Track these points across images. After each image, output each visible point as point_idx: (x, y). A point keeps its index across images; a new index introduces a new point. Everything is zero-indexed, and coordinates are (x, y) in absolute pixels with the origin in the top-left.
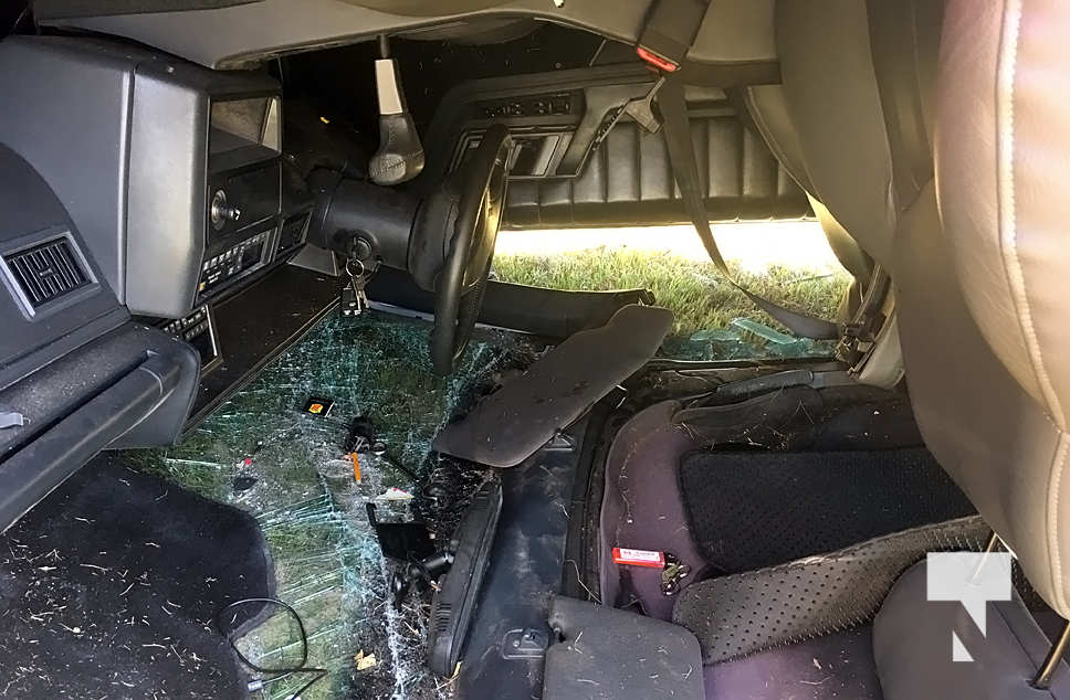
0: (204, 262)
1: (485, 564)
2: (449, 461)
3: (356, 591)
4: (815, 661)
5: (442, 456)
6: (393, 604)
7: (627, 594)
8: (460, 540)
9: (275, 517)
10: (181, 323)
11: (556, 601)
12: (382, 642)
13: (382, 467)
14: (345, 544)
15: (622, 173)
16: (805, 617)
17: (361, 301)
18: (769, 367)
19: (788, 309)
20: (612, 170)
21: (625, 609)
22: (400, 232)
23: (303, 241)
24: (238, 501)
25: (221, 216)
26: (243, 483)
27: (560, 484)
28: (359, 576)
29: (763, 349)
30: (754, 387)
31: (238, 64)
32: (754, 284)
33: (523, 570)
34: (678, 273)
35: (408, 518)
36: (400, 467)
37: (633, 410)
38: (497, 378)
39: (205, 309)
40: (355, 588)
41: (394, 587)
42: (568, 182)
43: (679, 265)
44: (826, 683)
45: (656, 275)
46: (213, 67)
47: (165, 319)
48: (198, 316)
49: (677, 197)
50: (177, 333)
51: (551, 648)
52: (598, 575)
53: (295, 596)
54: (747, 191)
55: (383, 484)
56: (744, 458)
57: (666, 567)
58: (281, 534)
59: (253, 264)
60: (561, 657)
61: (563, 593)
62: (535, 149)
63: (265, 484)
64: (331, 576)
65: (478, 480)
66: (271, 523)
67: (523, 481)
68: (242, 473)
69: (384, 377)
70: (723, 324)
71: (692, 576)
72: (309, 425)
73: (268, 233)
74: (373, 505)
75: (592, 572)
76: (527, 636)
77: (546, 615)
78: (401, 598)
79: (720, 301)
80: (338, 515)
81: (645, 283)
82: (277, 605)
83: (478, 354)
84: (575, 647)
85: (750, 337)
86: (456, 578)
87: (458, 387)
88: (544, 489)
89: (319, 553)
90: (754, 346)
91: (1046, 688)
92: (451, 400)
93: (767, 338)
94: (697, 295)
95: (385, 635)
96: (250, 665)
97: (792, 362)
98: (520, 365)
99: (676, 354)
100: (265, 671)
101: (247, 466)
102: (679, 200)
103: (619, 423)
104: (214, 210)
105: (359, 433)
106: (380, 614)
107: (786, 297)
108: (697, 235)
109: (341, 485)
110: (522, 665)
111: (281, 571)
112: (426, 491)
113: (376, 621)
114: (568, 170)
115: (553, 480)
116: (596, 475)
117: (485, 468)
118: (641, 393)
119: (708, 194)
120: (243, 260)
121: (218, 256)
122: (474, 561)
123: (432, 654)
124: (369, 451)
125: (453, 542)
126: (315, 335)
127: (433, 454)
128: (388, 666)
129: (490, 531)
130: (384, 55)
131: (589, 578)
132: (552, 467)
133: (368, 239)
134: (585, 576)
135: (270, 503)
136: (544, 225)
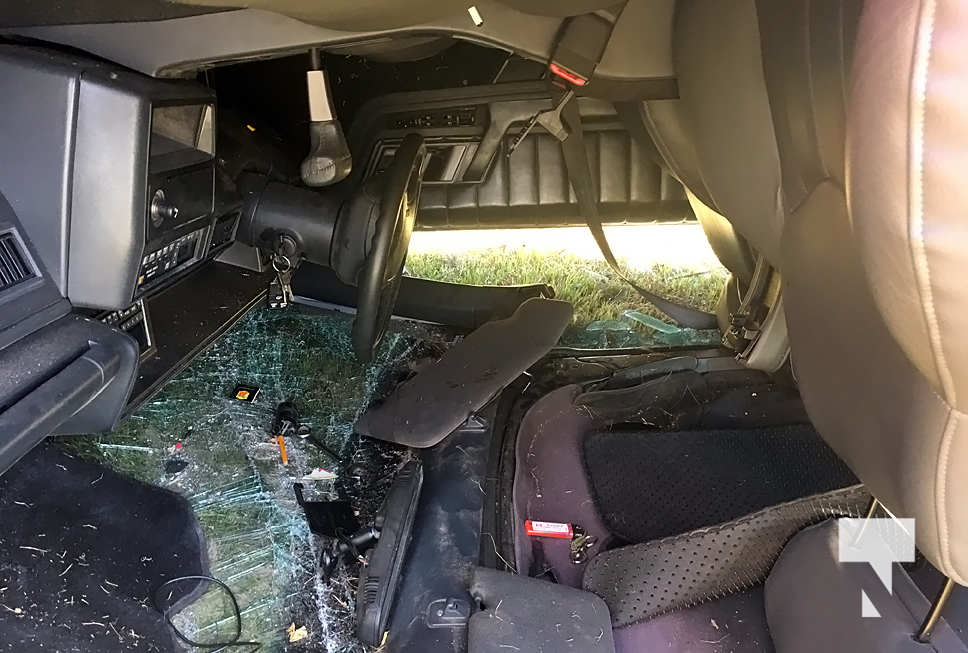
0: (143, 258)
1: (408, 538)
2: (371, 441)
3: (286, 567)
4: (713, 621)
5: (363, 438)
6: (322, 578)
7: (540, 564)
8: (385, 516)
9: (207, 497)
10: (118, 315)
11: (476, 572)
12: (312, 615)
13: (306, 449)
14: (275, 523)
15: (522, 179)
16: (704, 581)
17: (286, 295)
18: (658, 354)
19: (672, 302)
20: (513, 177)
21: (540, 578)
22: (325, 231)
23: (233, 239)
24: (170, 483)
25: (161, 214)
26: (175, 466)
27: (475, 462)
28: (289, 552)
29: (652, 338)
30: (645, 372)
31: (176, 73)
32: (641, 280)
33: (444, 542)
34: (573, 270)
35: (333, 496)
36: (323, 449)
37: (538, 393)
38: (413, 366)
39: (140, 302)
40: (285, 564)
41: (322, 563)
42: (474, 187)
43: (573, 262)
44: (724, 642)
45: (553, 271)
46: (153, 75)
47: (103, 311)
48: (133, 308)
49: (572, 201)
50: (114, 325)
51: (474, 616)
52: (513, 546)
53: (228, 573)
54: (634, 197)
55: (308, 465)
56: (640, 436)
57: (574, 538)
58: (212, 514)
59: (188, 259)
60: (483, 624)
61: (481, 564)
62: (443, 157)
63: (196, 467)
64: (263, 553)
65: (398, 460)
66: (202, 504)
67: (441, 462)
68: (174, 456)
69: (306, 365)
70: (615, 315)
71: (598, 545)
72: (236, 411)
73: (202, 231)
74: (301, 486)
75: (507, 543)
76: (451, 605)
77: (467, 586)
78: (329, 573)
79: (611, 295)
80: (267, 495)
81: (543, 279)
82: (210, 582)
83: (394, 344)
84: (496, 615)
85: (639, 327)
86: (383, 551)
87: (376, 374)
88: (460, 468)
89: (249, 531)
90: (643, 335)
91: (927, 642)
92: (370, 386)
93: (655, 328)
94: (590, 290)
95: (315, 609)
96: (186, 640)
97: (678, 350)
98: (433, 353)
99: (573, 342)
100: (200, 646)
101: (178, 450)
102: (573, 204)
103: (527, 406)
104: (154, 209)
105: (283, 418)
106: (310, 588)
107: (669, 291)
108: (592, 236)
109: (268, 467)
110: (445, 633)
111: (213, 550)
112: (349, 471)
113: (306, 595)
114: (474, 177)
115: (467, 459)
116: (507, 453)
117: (404, 448)
118: (545, 378)
119: (599, 200)
120: (179, 256)
121: (156, 251)
122: (399, 537)
123: (361, 625)
124: (294, 434)
125: (379, 519)
126: (241, 326)
127: (354, 436)
128: (318, 637)
129: (413, 508)
130: (315, 66)
131: (504, 549)
132: (467, 446)
133: (295, 238)
134: (501, 548)
135: (201, 485)
136: (452, 226)
